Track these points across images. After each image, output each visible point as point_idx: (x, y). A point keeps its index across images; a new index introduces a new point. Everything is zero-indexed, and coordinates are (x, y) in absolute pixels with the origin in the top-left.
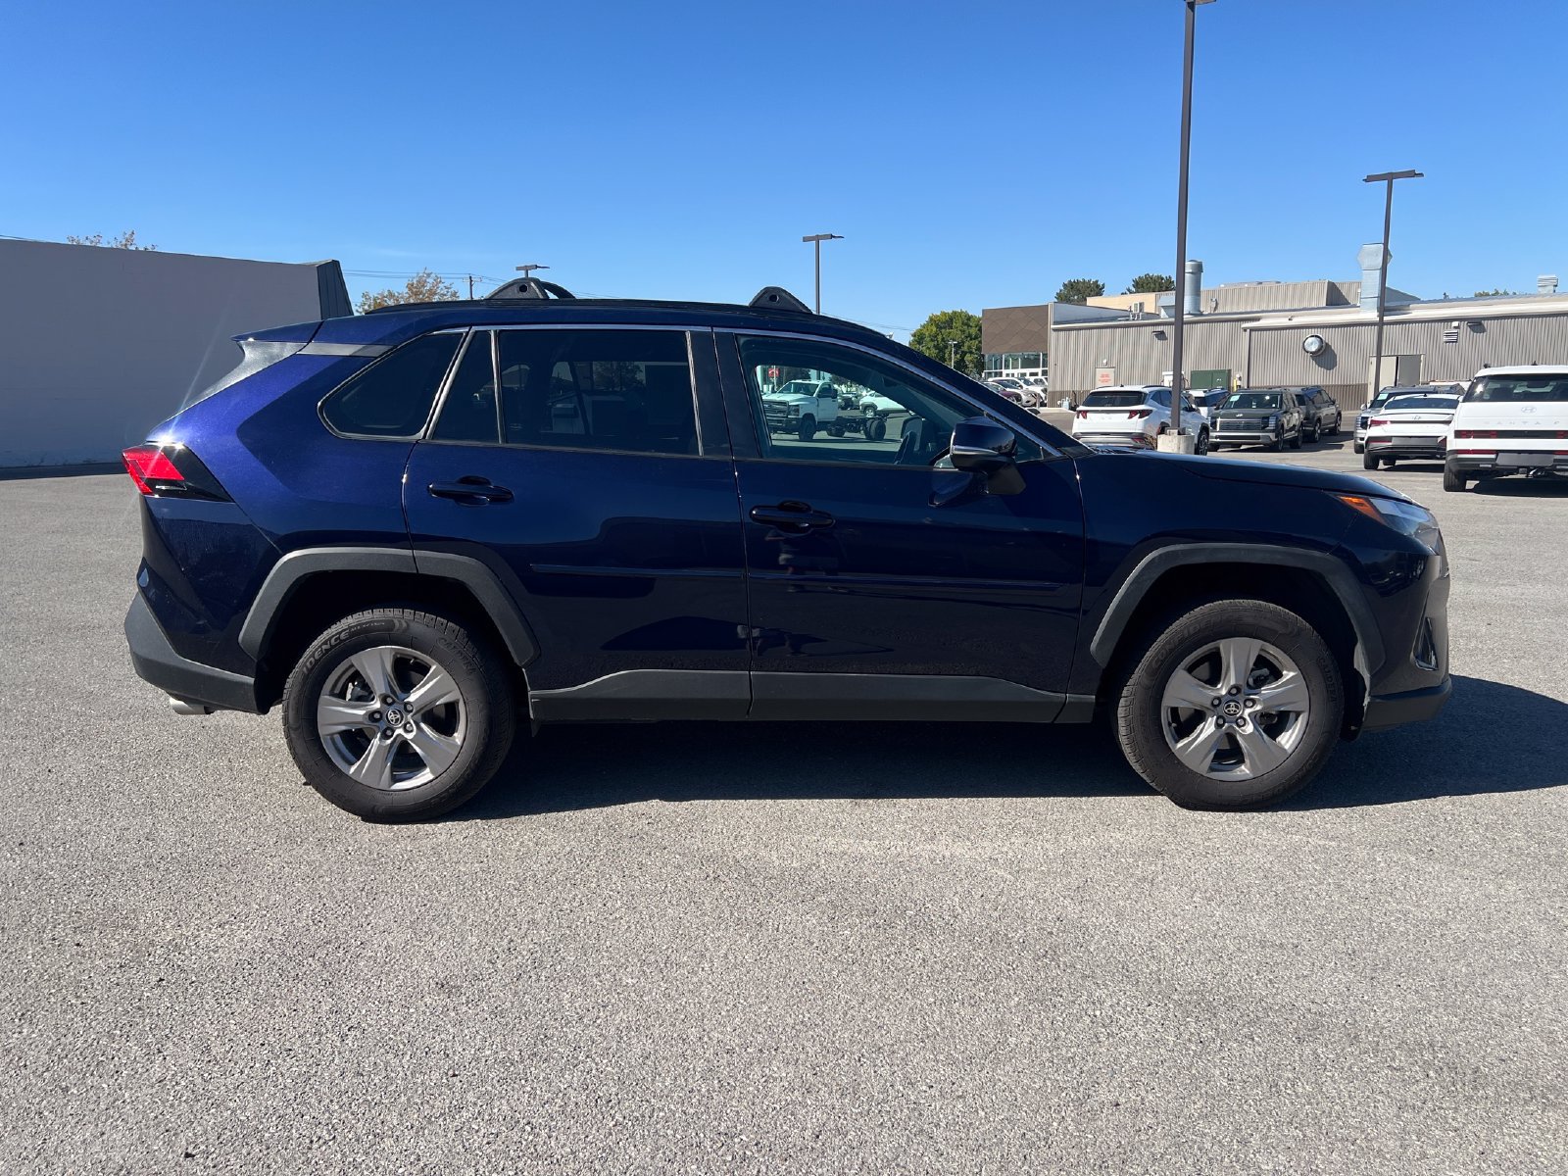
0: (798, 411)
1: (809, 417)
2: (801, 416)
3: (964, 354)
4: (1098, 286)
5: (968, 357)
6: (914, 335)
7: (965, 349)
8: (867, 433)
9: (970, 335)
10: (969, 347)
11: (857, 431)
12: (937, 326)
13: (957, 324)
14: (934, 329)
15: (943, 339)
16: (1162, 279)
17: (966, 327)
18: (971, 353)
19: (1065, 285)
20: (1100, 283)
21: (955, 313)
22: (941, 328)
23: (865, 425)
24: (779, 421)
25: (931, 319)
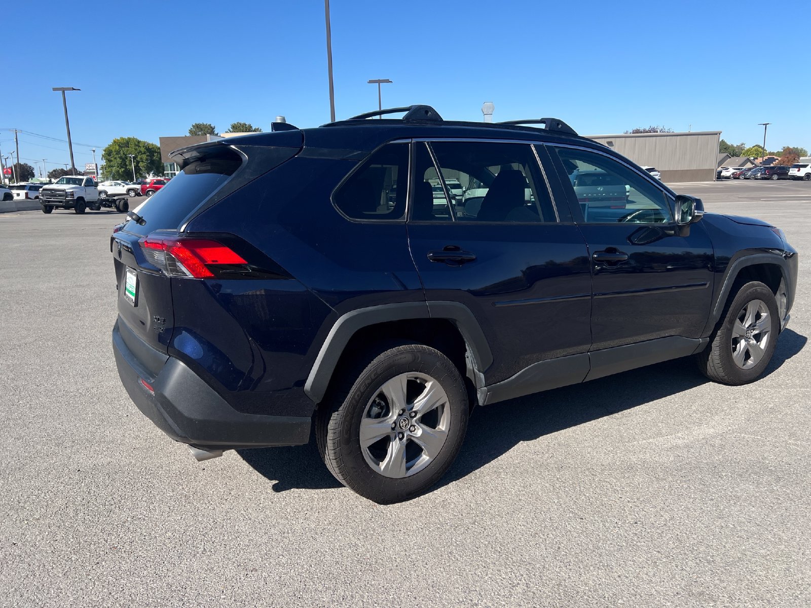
0: (73, 195)
1: (81, 199)
2: (75, 198)
3: (138, 162)
4: (211, 127)
5: (141, 164)
6: (105, 151)
7: (138, 159)
8: (118, 208)
9: (140, 152)
10: (141, 159)
11: (110, 206)
12: (119, 145)
13: (132, 146)
14: (118, 148)
15: (124, 154)
16: (246, 125)
17: (137, 147)
18: (142, 161)
19: (193, 126)
20: (212, 126)
21: (129, 139)
22: (122, 147)
23: (115, 203)
24: (61, 202)
25: (115, 142)
